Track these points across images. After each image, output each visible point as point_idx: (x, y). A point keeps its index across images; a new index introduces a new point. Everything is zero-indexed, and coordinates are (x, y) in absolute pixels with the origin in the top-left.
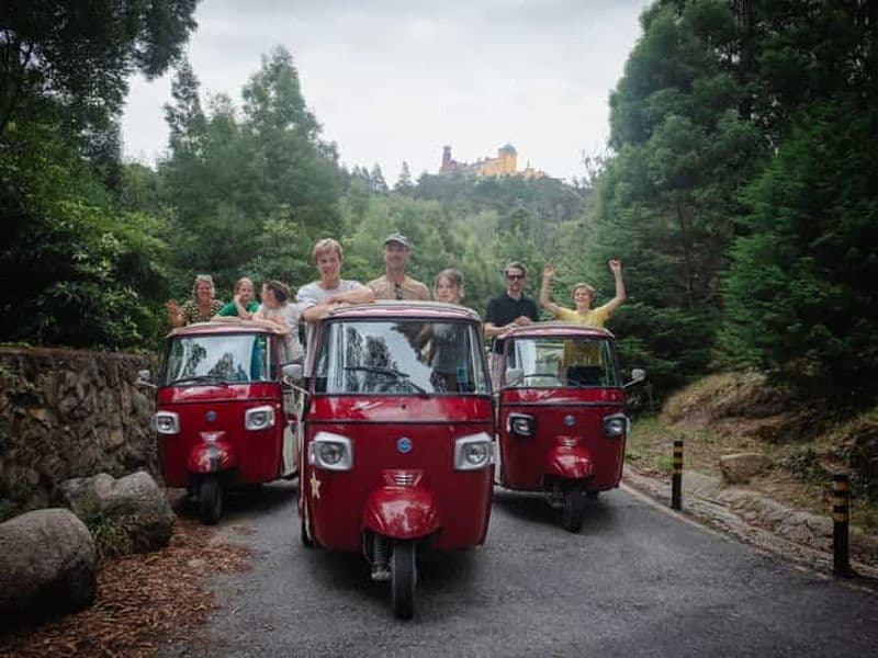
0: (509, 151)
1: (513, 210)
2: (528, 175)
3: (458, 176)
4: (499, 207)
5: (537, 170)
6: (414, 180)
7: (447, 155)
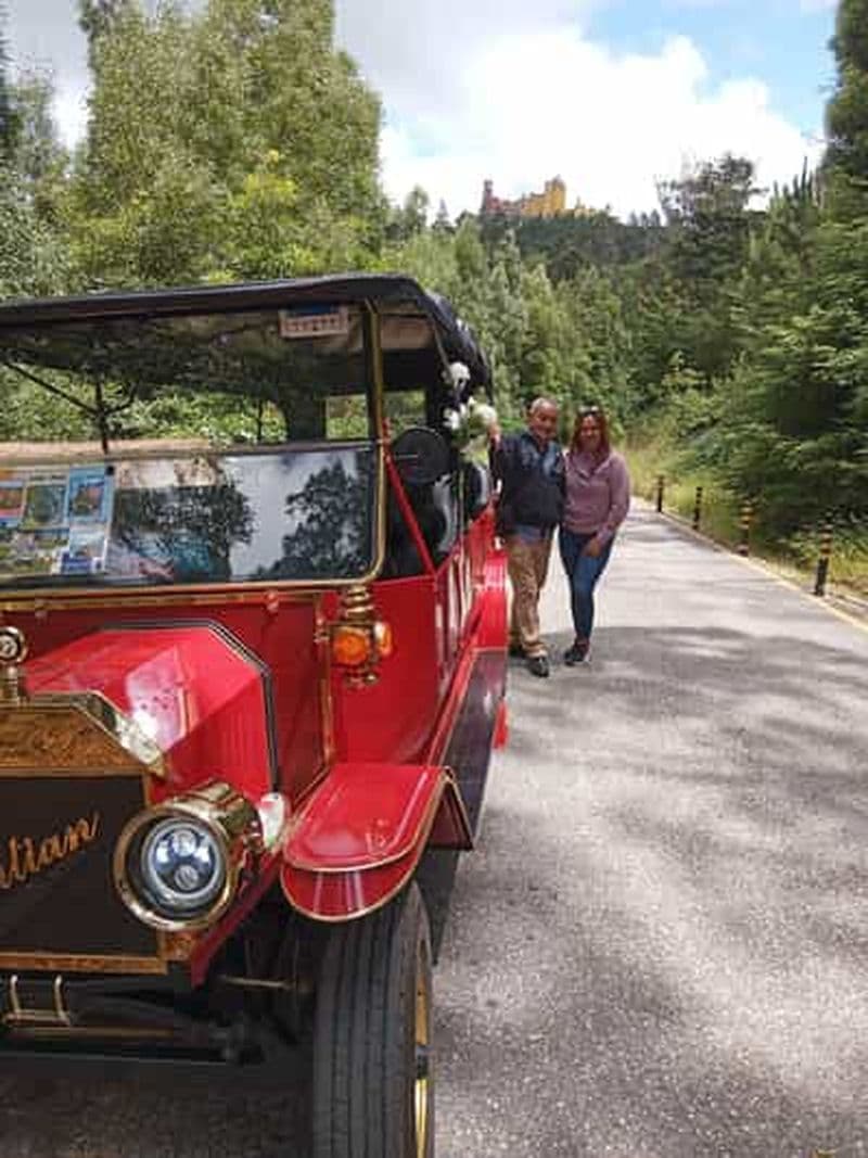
0: (556, 186)
1: (564, 253)
2: (577, 214)
3: (500, 215)
4: (547, 248)
5: (588, 207)
6: (451, 220)
7: (488, 191)
